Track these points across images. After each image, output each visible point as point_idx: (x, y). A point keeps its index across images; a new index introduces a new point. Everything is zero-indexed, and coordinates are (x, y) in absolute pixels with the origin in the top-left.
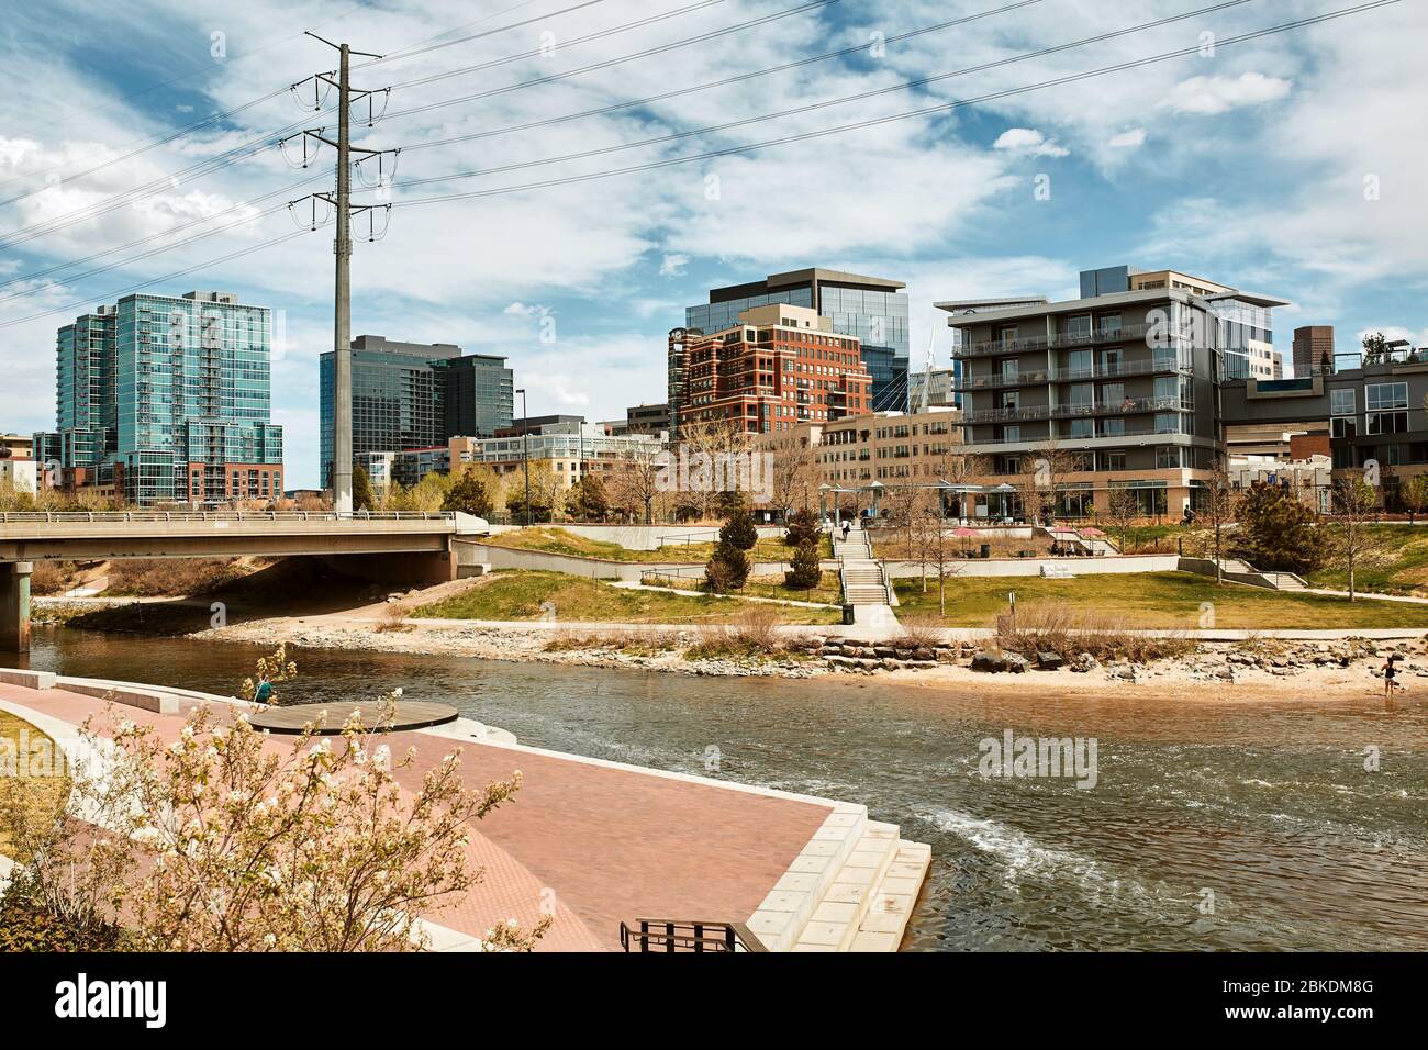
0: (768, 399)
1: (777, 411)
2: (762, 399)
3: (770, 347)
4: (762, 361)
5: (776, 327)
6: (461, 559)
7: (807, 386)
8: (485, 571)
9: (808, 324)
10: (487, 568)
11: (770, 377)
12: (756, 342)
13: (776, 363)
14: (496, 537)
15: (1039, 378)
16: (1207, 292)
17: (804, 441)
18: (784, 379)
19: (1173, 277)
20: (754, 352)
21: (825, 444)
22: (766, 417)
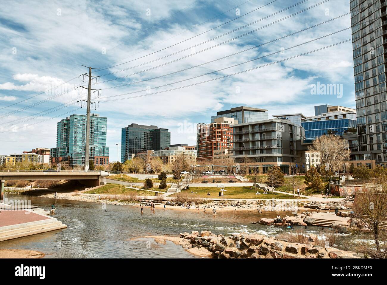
0: (219, 141)
1: (222, 144)
2: (218, 141)
3: (220, 128)
4: (218, 132)
5: (222, 123)
6: (101, 181)
7: (230, 138)
8: (105, 184)
9: (231, 122)
10: (105, 183)
11: (220, 136)
12: (217, 127)
13: (221, 132)
14: (110, 176)
15: (248, 140)
16: (350, 111)
17: (224, 152)
18: (224, 136)
19: (339, 108)
20: (216, 130)
21: (228, 153)
22: (218, 146)
